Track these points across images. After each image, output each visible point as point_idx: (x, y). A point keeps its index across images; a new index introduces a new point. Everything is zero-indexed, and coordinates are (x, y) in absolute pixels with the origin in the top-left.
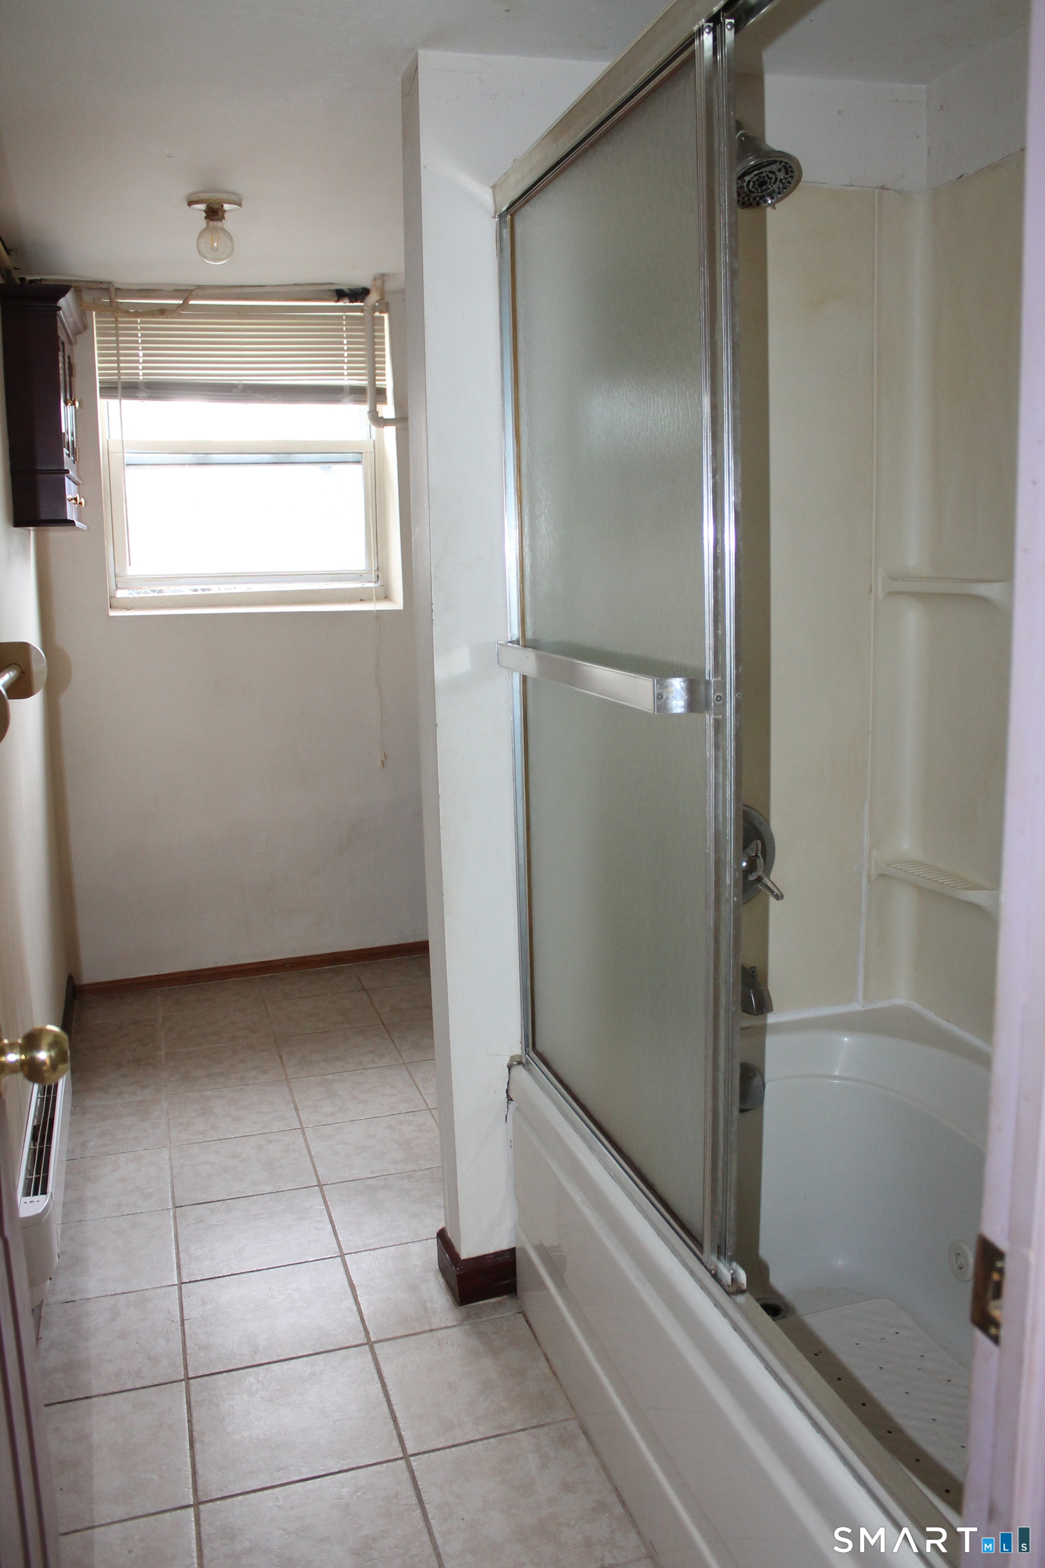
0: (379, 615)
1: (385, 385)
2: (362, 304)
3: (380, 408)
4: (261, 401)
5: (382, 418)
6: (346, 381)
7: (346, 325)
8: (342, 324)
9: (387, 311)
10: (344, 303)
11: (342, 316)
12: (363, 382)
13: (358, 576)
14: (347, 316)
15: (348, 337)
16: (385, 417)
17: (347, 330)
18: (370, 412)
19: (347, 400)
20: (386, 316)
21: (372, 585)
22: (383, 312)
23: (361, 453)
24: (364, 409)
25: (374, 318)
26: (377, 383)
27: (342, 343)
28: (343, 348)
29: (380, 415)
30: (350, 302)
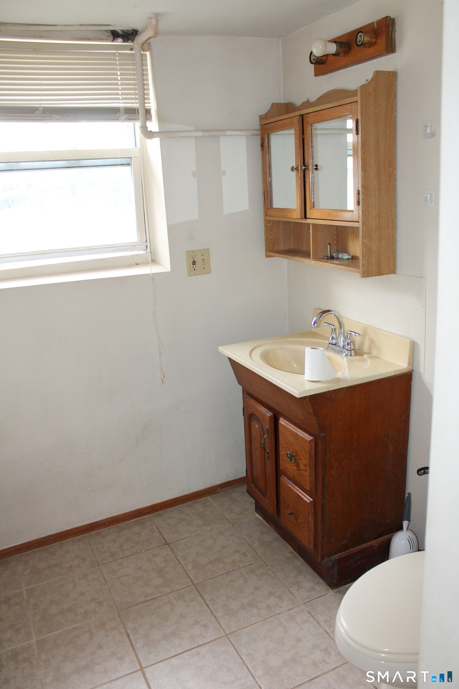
0: (153, 277)
1: (151, 107)
2: (133, 44)
3: (148, 124)
4: (58, 120)
5: (151, 131)
6: (121, 104)
7: (119, 60)
8: (116, 60)
9: (149, 49)
10: (119, 42)
11: (115, 53)
12: (135, 104)
13: (132, 247)
14: (119, 53)
15: (121, 70)
16: (153, 131)
17: (120, 64)
18: (141, 127)
19: (123, 118)
20: (148, 53)
21: (142, 252)
22: (146, 51)
23: (131, 158)
24: (138, 124)
25: (142, 55)
26: (146, 105)
27: (116, 74)
28: (118, 78)
29: (149, 130)
30: (123, 42)
